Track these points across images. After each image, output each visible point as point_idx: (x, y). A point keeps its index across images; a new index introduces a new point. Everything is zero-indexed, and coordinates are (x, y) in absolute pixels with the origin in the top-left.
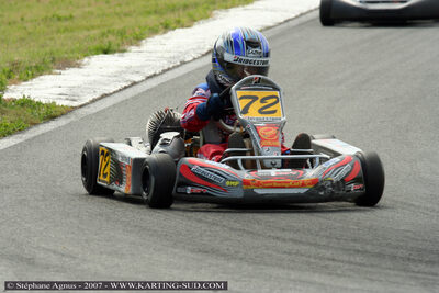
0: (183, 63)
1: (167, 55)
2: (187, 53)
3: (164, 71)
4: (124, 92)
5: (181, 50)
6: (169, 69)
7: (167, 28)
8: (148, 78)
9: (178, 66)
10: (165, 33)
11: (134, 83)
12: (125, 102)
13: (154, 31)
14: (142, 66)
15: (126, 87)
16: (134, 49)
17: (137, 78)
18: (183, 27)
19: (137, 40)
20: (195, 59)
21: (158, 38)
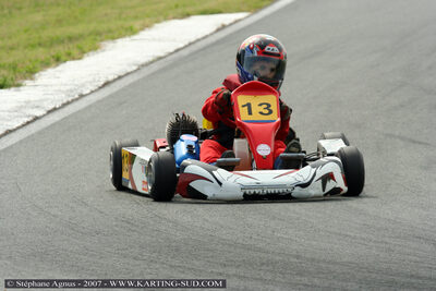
0: (82, 96)
1: (63, 88)
2: (83, 85)
3: (64, 105)
4: (28, 127)
5: (76, 83)
6: (68, 103)
7: (58, 60)
8: (49, 112)
9: (77, 99)
10: (57, 65)
11: (36, 118)
12: (31, 138)
13: (46, 65)
14: (42, 101)
15: (28, 123)
16: (28, 82)
17: (39, 113)
18: (74, 59)
19: (31, 73)
20: (92, 92)
21: (50, 71)
